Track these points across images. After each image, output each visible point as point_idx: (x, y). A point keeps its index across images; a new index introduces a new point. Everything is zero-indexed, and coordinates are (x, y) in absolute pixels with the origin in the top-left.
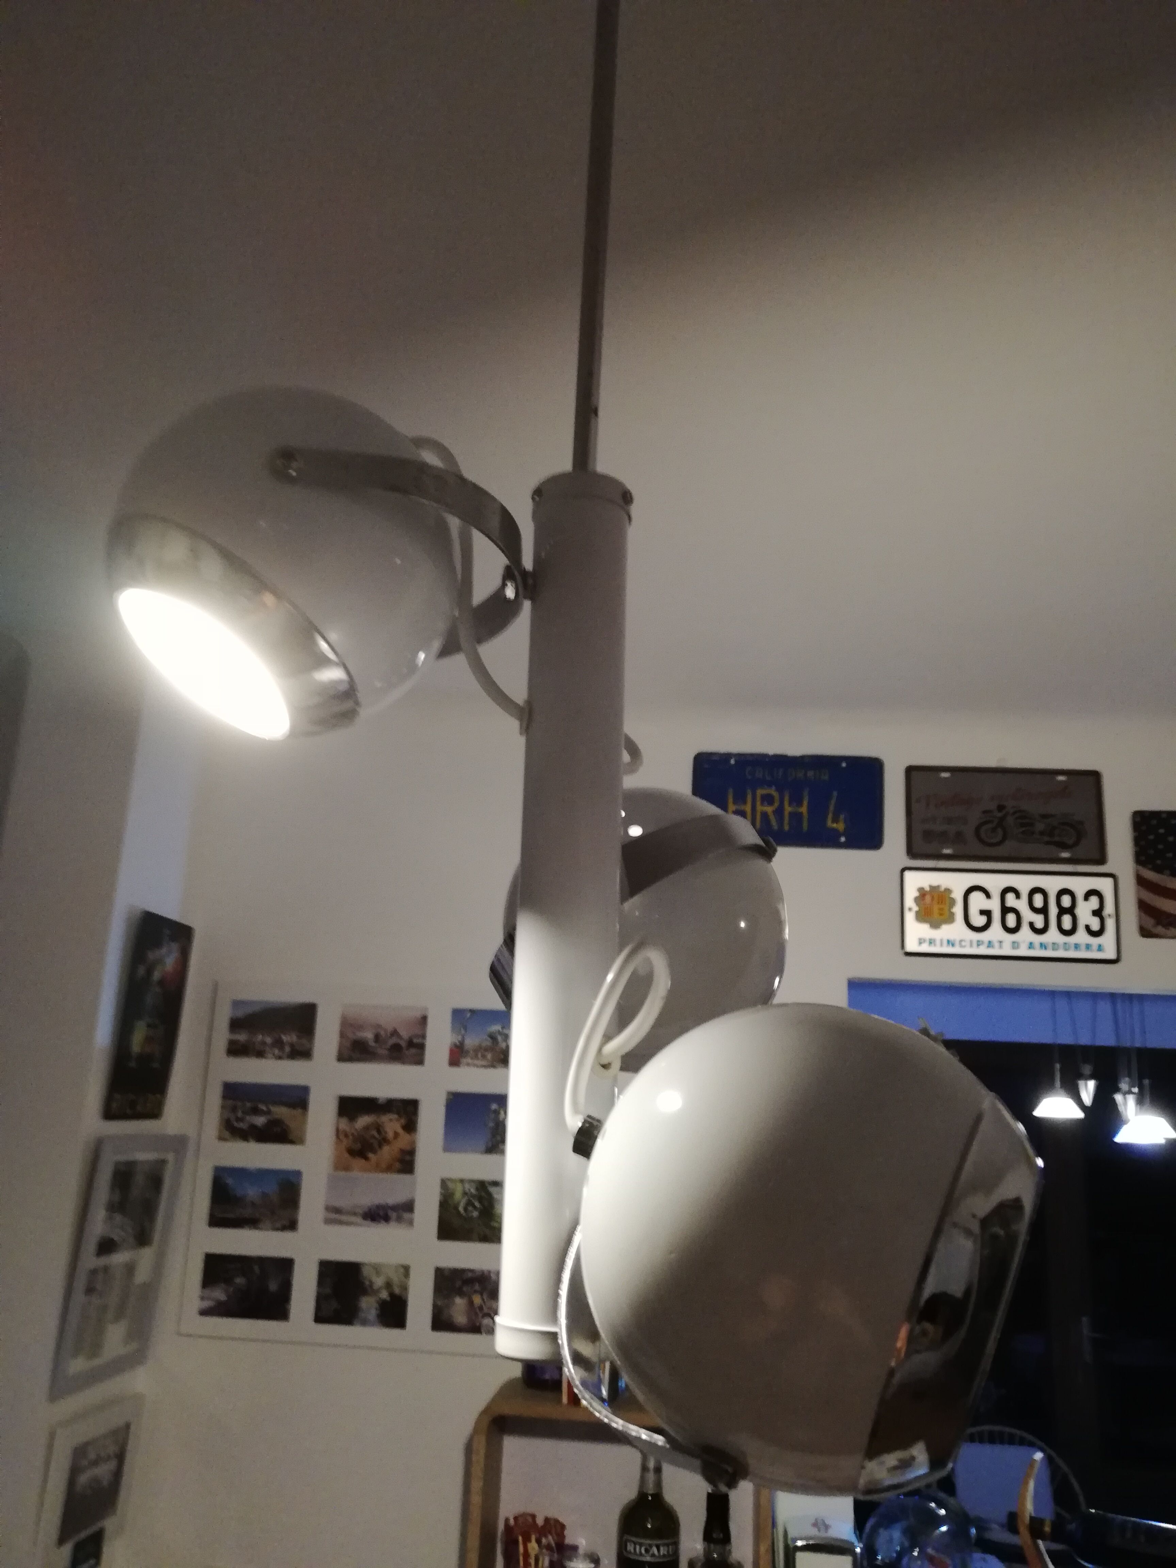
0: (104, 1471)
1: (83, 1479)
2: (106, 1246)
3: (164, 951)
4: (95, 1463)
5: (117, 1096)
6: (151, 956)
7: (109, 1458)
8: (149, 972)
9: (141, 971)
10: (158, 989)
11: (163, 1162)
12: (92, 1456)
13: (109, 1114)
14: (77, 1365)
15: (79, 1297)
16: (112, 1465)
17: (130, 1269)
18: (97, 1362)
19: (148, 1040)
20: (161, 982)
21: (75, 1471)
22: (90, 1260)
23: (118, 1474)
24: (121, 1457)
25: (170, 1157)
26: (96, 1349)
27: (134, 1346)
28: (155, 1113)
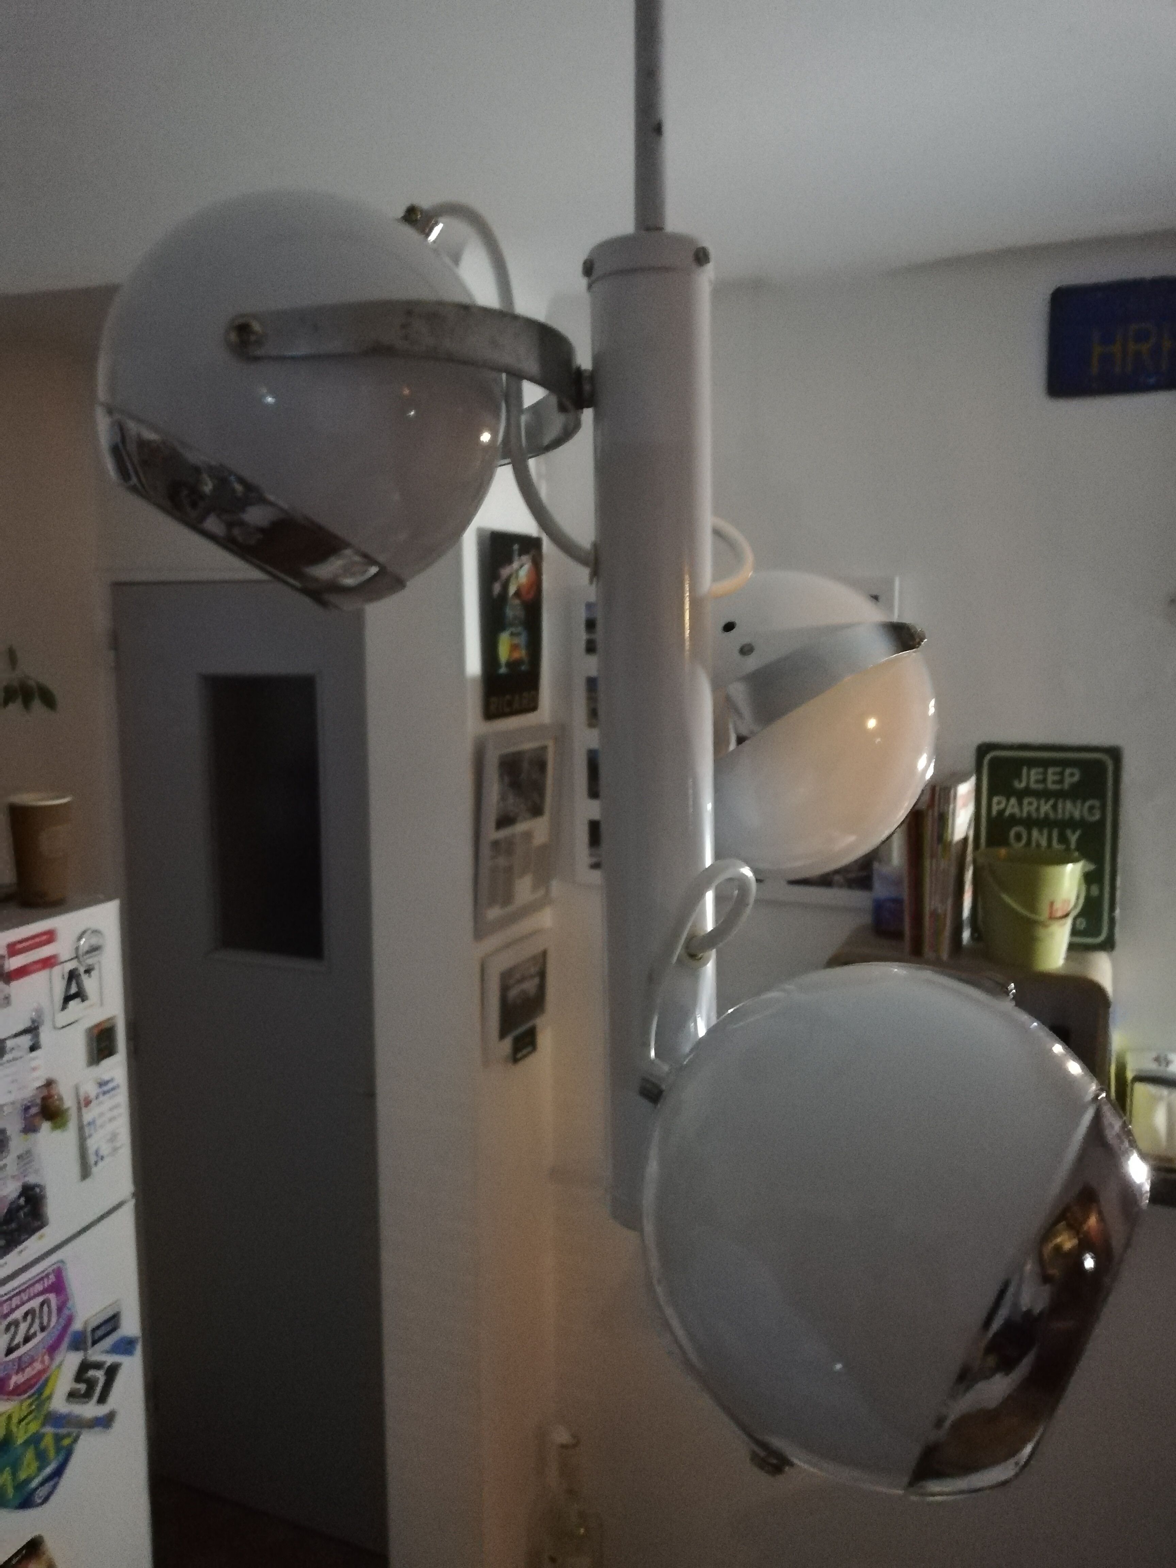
0: (530, 986)
1: (513, 993)
2: (504, 821)
3: (515, 565)
4: (522, 979)
5: (494, 699)
6: (505, 572)
7: (532, 977)
8: (505, 586)
9: (497, 588)
10: (517, 602)
11: (544, 748)
12: (518, 976)
13: (490, 713)
14: (494, 913)
15: (486, 863)
16: (536, 981)
17: (528, 836)
18: (510, 909)
19: (514, 647)
20: (517, 594)
21: (505, 989)
22: (491, 834)
23: (542, 988)
24: (542, 975)
25: (550, 744)
26: (507, 898)
27: (541, 892)
28: (532, 706)
